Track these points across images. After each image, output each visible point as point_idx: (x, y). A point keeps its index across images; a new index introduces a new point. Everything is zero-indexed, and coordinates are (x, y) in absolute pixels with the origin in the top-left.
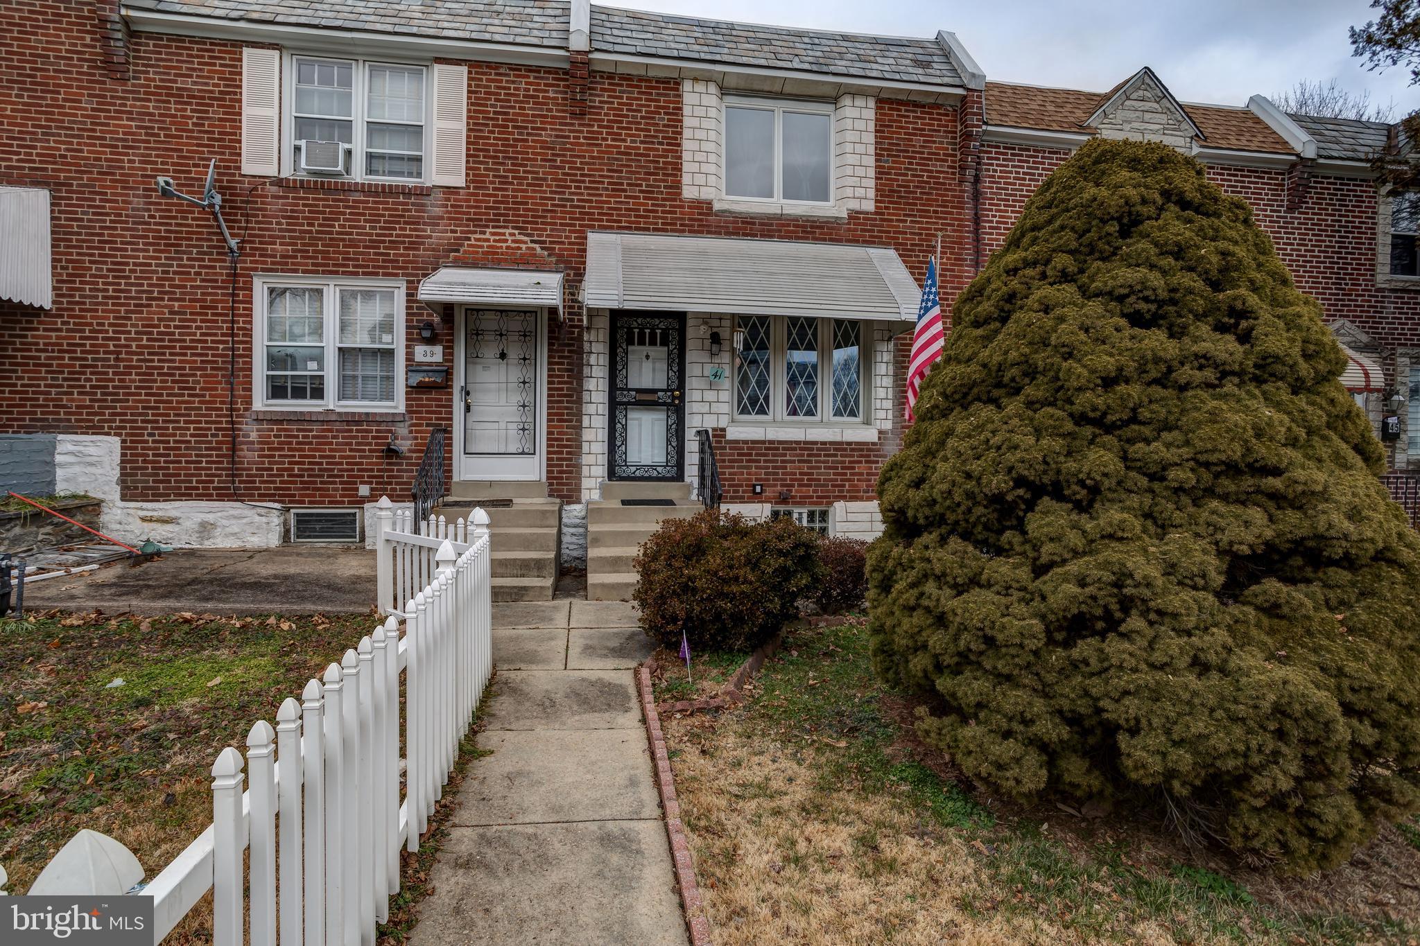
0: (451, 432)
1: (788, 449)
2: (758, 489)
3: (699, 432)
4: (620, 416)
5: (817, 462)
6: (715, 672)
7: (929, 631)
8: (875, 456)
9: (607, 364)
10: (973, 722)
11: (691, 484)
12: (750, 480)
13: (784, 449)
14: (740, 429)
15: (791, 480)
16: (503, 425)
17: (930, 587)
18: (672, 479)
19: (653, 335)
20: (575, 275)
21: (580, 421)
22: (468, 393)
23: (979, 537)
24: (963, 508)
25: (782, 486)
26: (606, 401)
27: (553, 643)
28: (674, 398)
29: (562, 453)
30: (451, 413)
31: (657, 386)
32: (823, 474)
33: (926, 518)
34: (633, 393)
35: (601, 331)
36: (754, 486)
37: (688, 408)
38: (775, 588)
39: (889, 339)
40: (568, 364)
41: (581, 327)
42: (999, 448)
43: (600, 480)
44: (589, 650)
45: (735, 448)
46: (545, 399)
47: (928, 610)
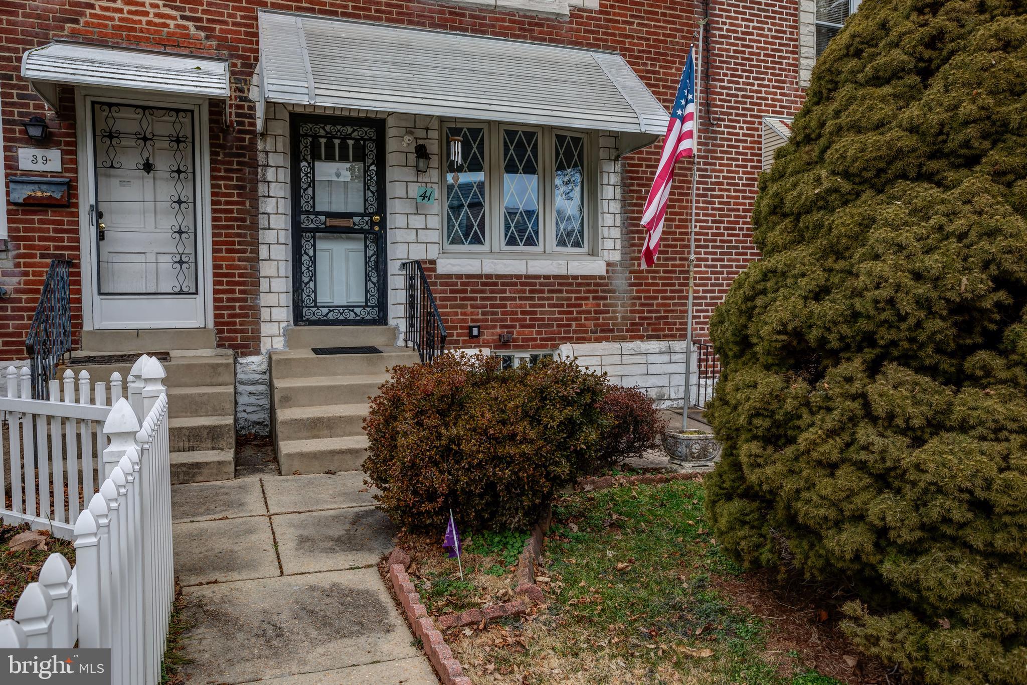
0: (78, 266)
1: (507, 284)
2: (475, 332)
3: (404, 265)
4: (306, 245)
5: (540, 299)
6: (487, 562)
7: (866, 496)
8: (604, 291)
9: (288, 180)
10: (945, 623)
11: (397, 327)
12: (465, 321)
13: (503, 284)
14: (452, 261)
15: (512, 320)
16: (152, 257)
17: (865, 433)
18: (373, 322)
19: (344, 147)
20: (243, 65)
21: (257, 252)
22: (100, 215)
23: (927, 362)
24: (911, 321)
25: (502, 327)
26: (289, 227)
27: (253, 537)
28: (373, 224)
29: (233, 292)
30: (77, 240)
31: (351, 209)
32: (547, 312)
33: (842, 338)
34: (323, 218)
35: (280, 140)
36: (470, 328)
37: (390, 236)
38: (562, 446)
39: (616, 159)
40: (238, 179)
41: (253, 133)
42: (962, 237)
43: (283, 325)
44: (305, 543)
45: (447, 284)
46: (209, 223)
47: (862, 466)
